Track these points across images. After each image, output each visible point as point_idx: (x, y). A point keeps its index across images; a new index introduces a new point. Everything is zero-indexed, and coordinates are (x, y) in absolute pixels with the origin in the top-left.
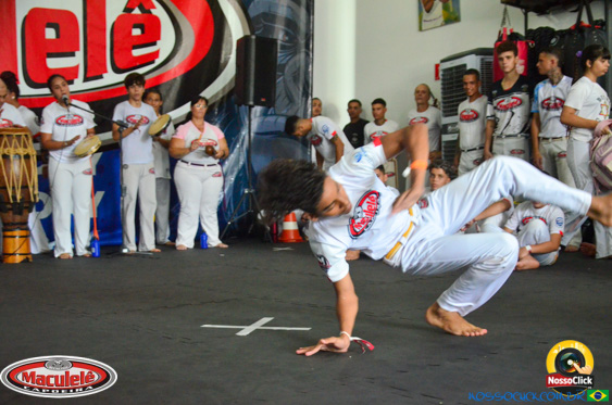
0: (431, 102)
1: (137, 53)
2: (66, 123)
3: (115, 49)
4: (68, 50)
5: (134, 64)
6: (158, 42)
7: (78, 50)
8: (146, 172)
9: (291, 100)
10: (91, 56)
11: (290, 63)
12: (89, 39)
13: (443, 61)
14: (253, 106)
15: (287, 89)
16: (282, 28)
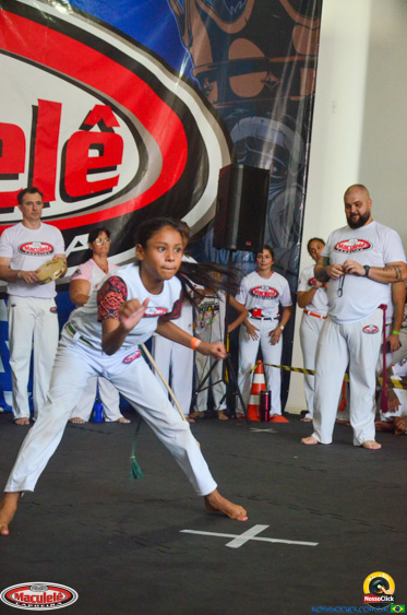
1: (92, 178)
4: (11, 172)
5: (88, 192)
6: (119, 166)
7: (23, 171)
10: (37, 180)
11: (277, 200)
12: (36, 159)
14: (235, 251)
16: (271, 156)
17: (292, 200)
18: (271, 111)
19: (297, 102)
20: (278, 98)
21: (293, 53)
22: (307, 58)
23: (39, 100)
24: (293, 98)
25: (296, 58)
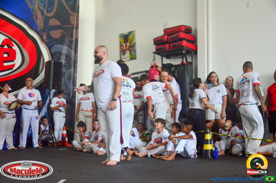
6: (15, 60)
9: (67, 87)
11: (67, 72)
13: (131, 75)
14: (51, 89)
15: (65, 83)
16: (64, 58)
17: (72, 73)
18: (64, 42)
19: (72, 40)
20: (66, 39)
21: (71, 24)
22: (75, 26)
24: (71, 39)
25: (71, 26)
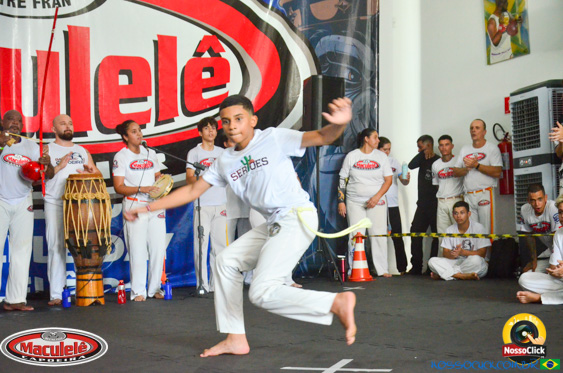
0: (501, 136)
1: (206, 95)
2: (139, 167)
3: (185, 93)
4: (140, 95)
5: (204, 107)
6: (227, 84)
7: (150, 95)
8: (218, 214)
10: (162, 100)
12: (160, 84)
13: (512, 95)
16: (348, 66)
17: (368, 101)
18: (346, 29)
19: (366, 21)
20: (350, 19)
23: (159, 36)
24: (361, 18)
